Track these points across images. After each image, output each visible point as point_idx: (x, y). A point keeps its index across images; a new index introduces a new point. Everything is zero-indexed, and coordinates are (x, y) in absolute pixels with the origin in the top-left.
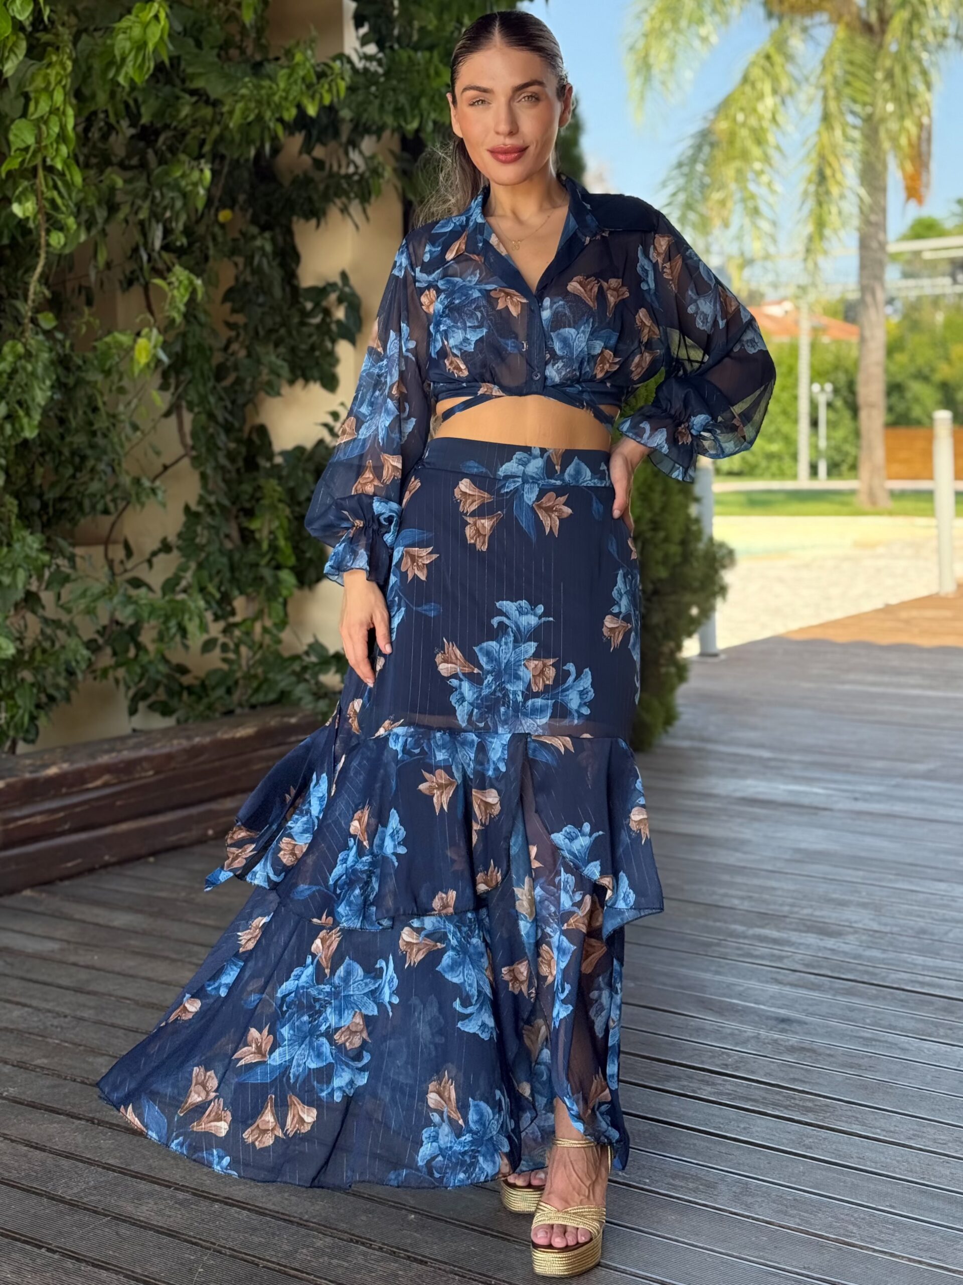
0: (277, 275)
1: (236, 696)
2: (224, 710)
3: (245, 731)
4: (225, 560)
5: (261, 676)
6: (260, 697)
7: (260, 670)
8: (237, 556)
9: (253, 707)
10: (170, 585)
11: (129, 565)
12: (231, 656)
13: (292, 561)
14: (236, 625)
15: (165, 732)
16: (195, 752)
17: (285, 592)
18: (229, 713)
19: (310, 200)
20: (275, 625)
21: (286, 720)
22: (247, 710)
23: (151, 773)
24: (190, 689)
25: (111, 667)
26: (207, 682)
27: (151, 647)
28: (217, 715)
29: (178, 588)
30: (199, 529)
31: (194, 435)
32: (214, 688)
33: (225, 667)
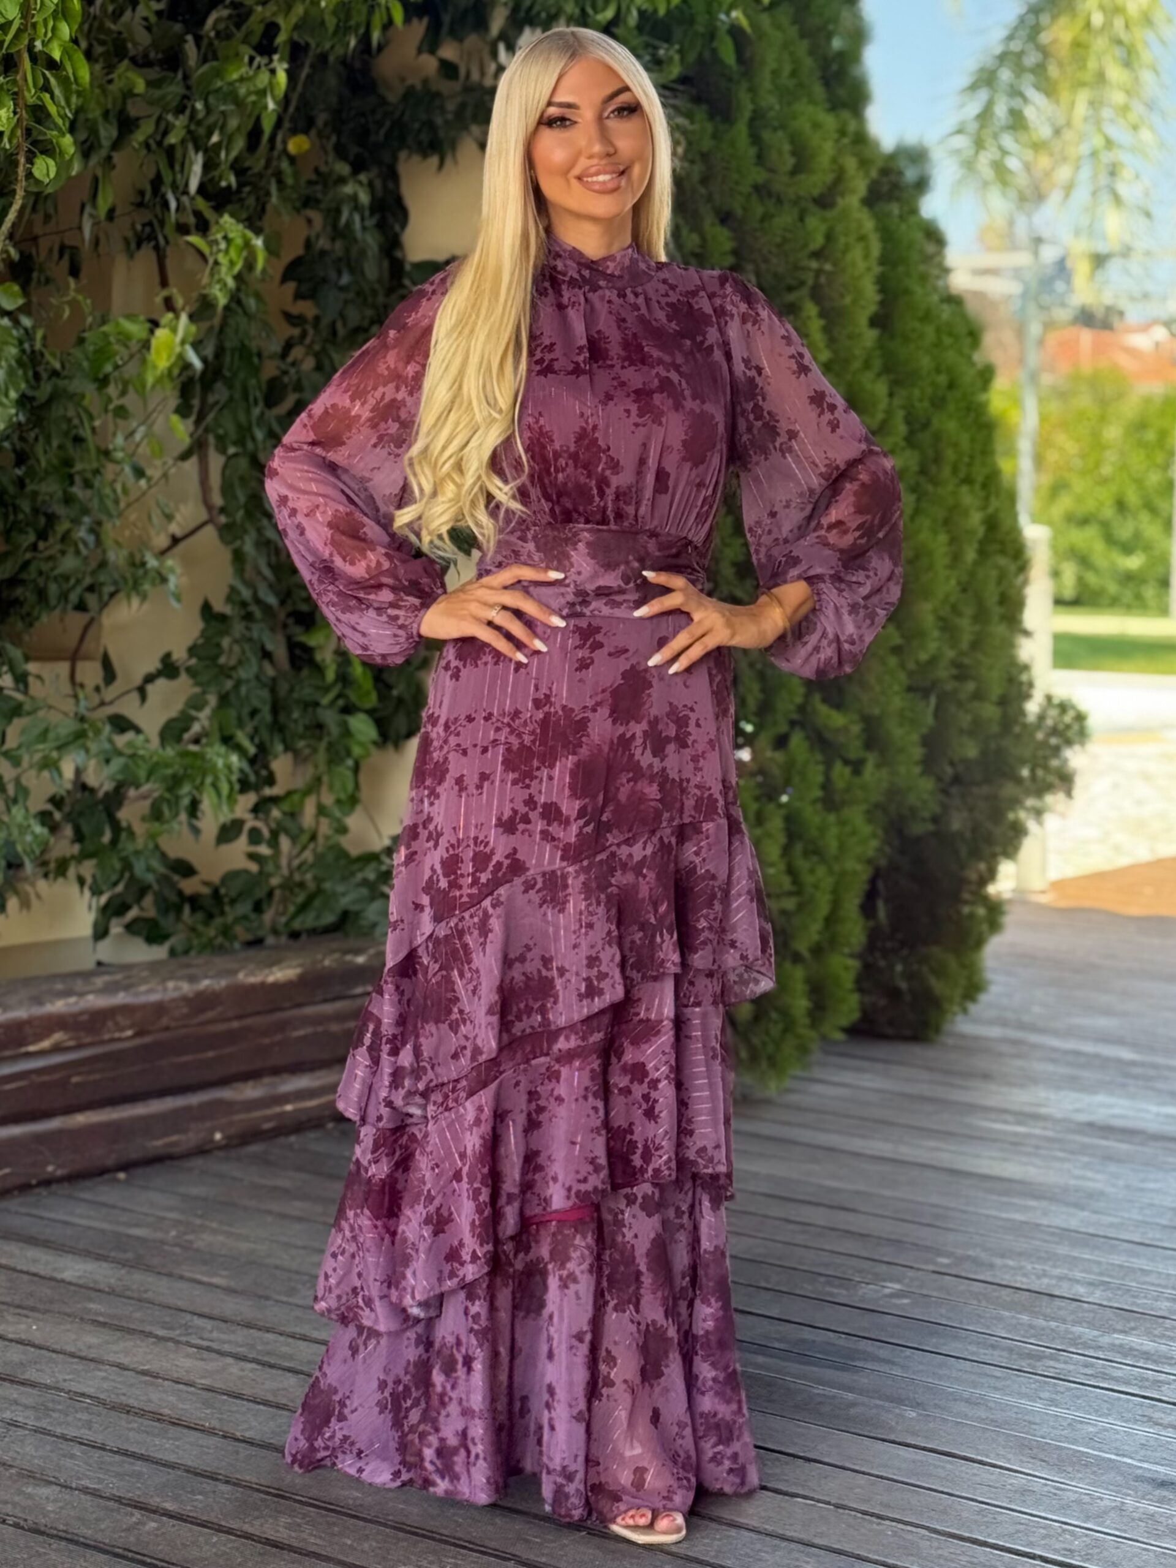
0: (371, 241)
1: (268, 916)
2: (249, 937)
3: (281, 974)
4: (265, 694)
5: (311, 886)
6: (308, 920)
7: (309, 876)
8: (283, 688)
9: (295, 935)
10: (173, 731)
11: (109, 693)
12: (264, 850)
13: (372, 701)
14: (274, 800)
15: (153, 967)
16: (202, 1002)
17: (357, 751)
18: (257, 942)
19: (431, 126)
20: (338, 802)
21: (349, 958)
22: (283, 939)
23: (129, 1033)
24: (194, 901)
25: (73, 857)
26: (223, 891)
27: (139, 829)
28: (237, 945)
29: (186, 736)
30: (226, 642)
31: (227, 489)
32: (233, 902)
33: (254, 867)
